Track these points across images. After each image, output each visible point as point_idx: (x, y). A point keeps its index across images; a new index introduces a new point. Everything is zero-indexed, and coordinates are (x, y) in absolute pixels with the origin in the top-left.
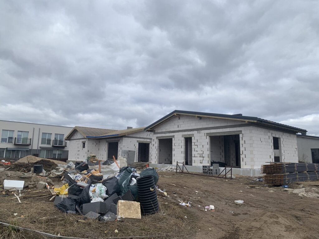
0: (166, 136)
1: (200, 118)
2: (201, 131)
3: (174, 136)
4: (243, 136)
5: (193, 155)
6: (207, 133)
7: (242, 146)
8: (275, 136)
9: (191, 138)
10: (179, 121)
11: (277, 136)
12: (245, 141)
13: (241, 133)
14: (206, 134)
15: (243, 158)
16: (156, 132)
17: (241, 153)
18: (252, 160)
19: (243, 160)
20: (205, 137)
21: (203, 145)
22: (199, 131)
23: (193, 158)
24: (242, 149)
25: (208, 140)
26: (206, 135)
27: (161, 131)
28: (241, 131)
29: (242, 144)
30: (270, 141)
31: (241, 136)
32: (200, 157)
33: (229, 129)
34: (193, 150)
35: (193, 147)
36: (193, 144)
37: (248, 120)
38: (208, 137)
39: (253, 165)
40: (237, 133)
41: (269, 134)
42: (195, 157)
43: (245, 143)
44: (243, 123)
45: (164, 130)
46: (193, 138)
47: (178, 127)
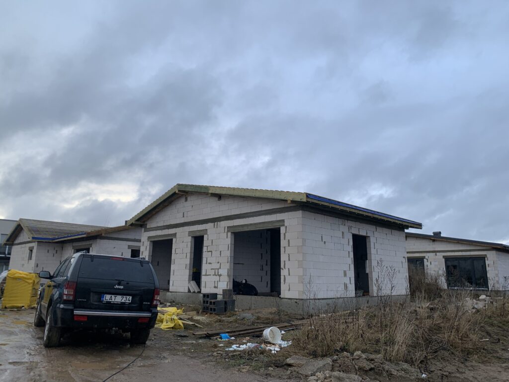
0: (163, 234)
1: (219, 196)
2: (219, 223)
3: (176, 234)
4: (286, 230)
5: (203, 272)
6: (228, 227)
7: (285, 252)
8: (356, 232)
9: (203, 237)
10: (186, 204)
11: (363, 233)
12: (289, 240)
13: (284, 225)
14: (226, 228)
15: (284, 276)
16: (148, 227)
17: (282, 266)
18: (300, 280)
19: (285, 281)
20: (226, 234)
21: (221, 252)
22: (216, 223)
24: (283, 257)
25: (230, 240)
26: (226, 231)
27: (156, 226)
28: (283, 221)
29: (285, 247)
30: (345, 241)
31: (282, 230)
32: (215, 275)
33: (264, 217)
34: (204, 261)
35: (205, 255)
36: (205, 249)
38: (229, 234)
40: (277, 225)
41: (345, 229)
42: (206, 275)
43: (289, 246)
44: (286, 204)
45: (161, 224)
46: (205, 237)
47: (183, 216)
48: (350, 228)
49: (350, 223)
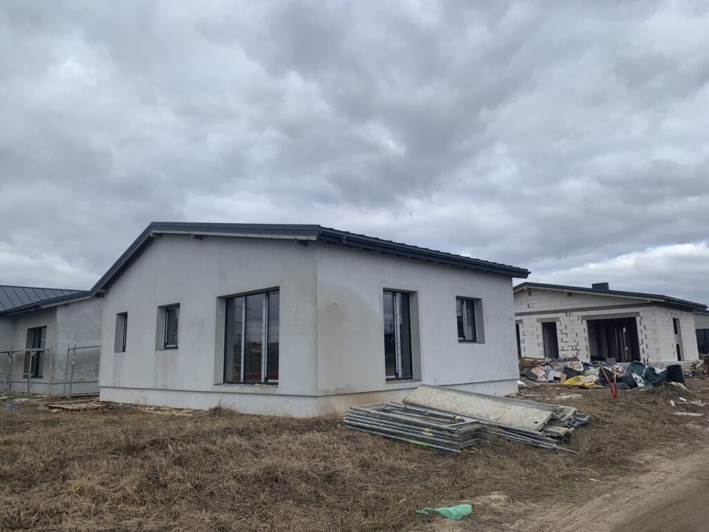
1: (570, 294)
2: (571, 313)
4: (641, 319)
5: (560, 348)
6: (582, 316)
7: (641, 333)
8: (672, 317)
9: (555, 323)
10: (529, 298)
11: (676, 317)
12: (644, 326)
13: (639, 316)
14: (580, 317)
15: (643, 349)
17: (640, 342)
18: (658, 350)
19: (643, 352)
21: (577, 334)
22: (568, 313)
23: (559, 352)
24: (640, 337)
25: (585, 325)
26: (580, 319)
28: (638, 313)
29: (641, 331)
30: (670, 324)
31: (638, 319)
32: (573, 350)
33: (618, 310)
34: (559, 340)
35: (559, 336)
36: (558, 332)
37: (651, 299)
38: (585, 322)
39: (660, 358)
40: (632, 316)
41: (670, 315)
42: (563, 350)
43: (645, 329)
44: (641, 302)
46: (558, 323)
47: (529, 307)
48: (672, 314)
49: (672, 311)
